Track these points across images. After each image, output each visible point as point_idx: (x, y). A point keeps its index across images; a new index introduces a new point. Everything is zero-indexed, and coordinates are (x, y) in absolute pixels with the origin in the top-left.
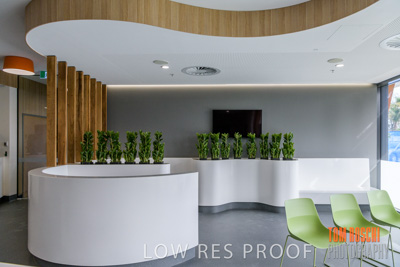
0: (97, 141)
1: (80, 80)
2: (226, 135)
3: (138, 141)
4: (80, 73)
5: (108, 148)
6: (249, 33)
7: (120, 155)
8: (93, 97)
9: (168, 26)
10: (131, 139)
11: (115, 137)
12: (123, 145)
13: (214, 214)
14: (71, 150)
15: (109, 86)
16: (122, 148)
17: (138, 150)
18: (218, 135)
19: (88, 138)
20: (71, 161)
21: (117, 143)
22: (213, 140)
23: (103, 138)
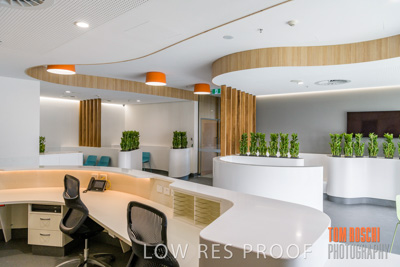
0: (249, 139)
1: (239, 96)
2: (359, 135)
3: (279, 140)
4: (239, 91)
5: (257, 145)
6: (367, 58)
7: (265, 150)
8: (246, 107)
9: (299, 64)
10: (274, 139)
11: (262, 137)
12: (268, 143)
13: (346, 205)
14: (233, 146)
15: (257, 97)
16: (268, 145)
17: (279, 147)
18: (351, 135)
19: (244, 138)
20: (234, 153)
21: (263, 141)
22: (347, 140)
23: (255, 138)
